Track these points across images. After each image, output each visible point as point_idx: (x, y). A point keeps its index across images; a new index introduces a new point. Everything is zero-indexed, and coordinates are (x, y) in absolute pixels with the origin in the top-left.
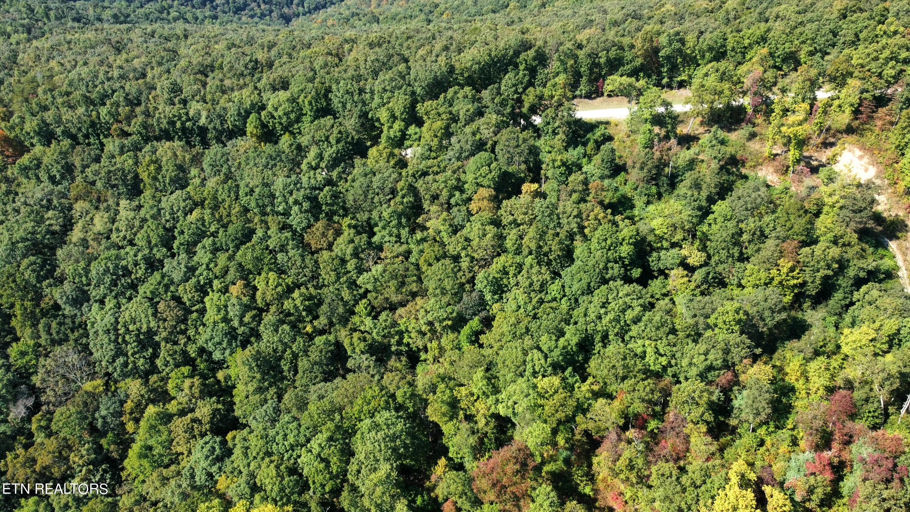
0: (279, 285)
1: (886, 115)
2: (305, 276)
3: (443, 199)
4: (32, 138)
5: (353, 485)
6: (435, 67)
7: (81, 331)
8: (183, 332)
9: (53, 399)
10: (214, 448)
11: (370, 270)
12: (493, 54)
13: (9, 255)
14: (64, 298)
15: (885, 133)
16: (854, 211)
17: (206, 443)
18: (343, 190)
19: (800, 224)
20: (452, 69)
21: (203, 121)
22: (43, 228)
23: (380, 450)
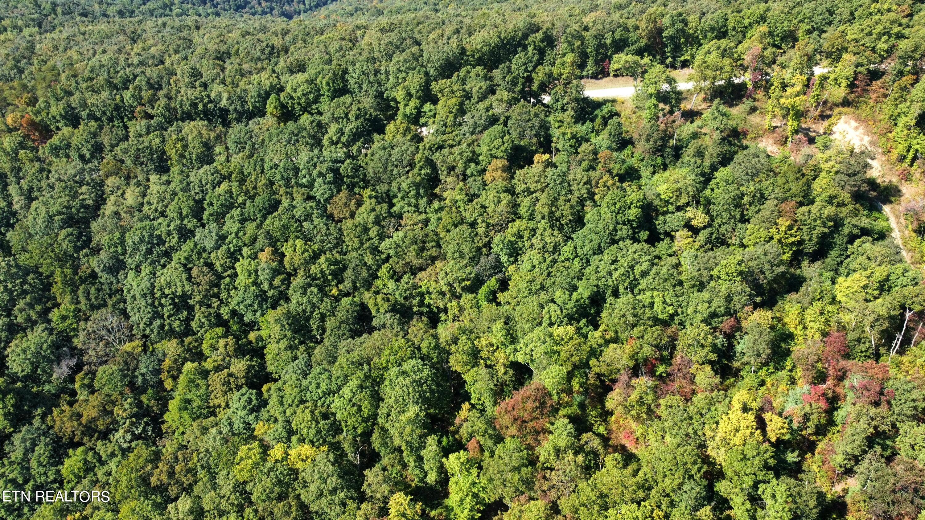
0: (306, 250)
1: (880, 87)
2: (330, 242)
3: (459, 170)
4: (58, 122)
5: (382, 428)
6: (447, 49)
7: (118, 297)
8: (217, 296)
9: (94, 359)
10: (251, 399)
11: (392, 237)
12: (503, 36)
13: (47, 226)
14: (102, 266)
15: (879, 105)
16: (849, 175)
17: (243, 395)
18: (363, 164)
19: (796, 187)
20: (463, 51)
21: (224, 103)
22: (76, 203)
23: (409, 394)
